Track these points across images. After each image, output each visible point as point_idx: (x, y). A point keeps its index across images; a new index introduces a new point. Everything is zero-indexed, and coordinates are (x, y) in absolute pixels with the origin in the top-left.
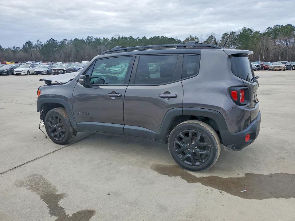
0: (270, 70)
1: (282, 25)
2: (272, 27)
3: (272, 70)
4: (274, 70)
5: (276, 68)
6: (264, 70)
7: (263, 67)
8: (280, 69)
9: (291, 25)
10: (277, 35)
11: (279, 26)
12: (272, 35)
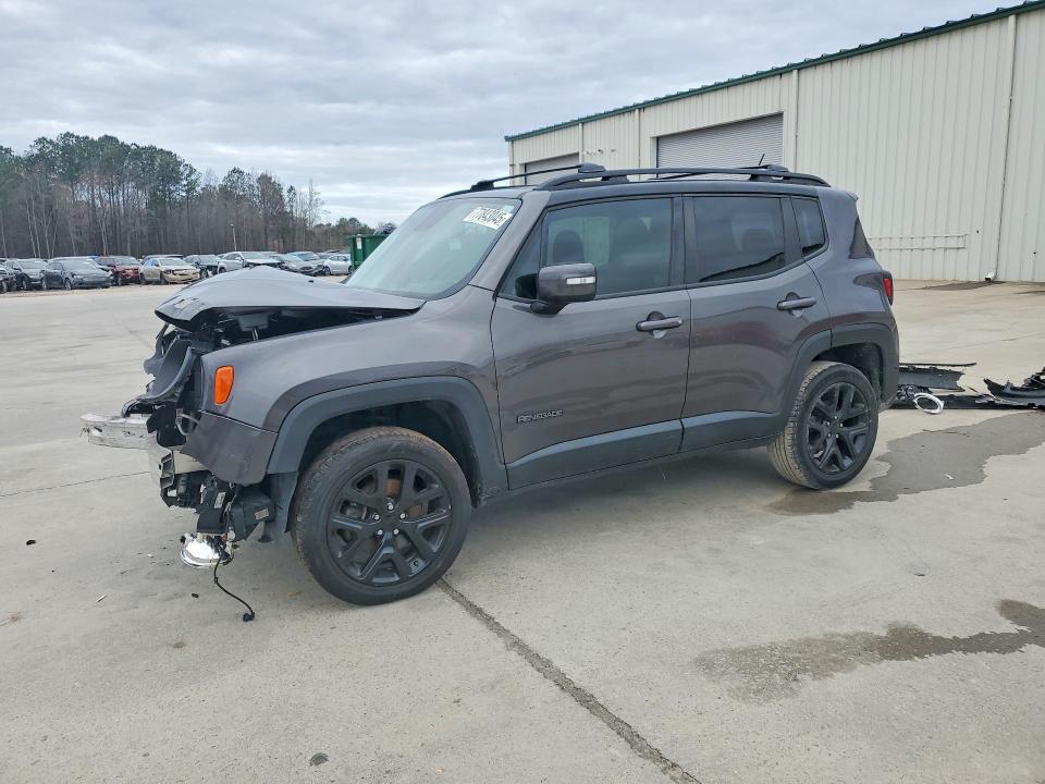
0: (148, 283)
1: (87, 138)
2: (55, 140)
3: (158, 283)
4: (167, 283)
5: (171, 276)
6: (123, 285)
7: (118, 272)
8: (185, 277)
9: (116, 140)
10: (78, 168)
11: (78, 137)
12: (59, 167)
